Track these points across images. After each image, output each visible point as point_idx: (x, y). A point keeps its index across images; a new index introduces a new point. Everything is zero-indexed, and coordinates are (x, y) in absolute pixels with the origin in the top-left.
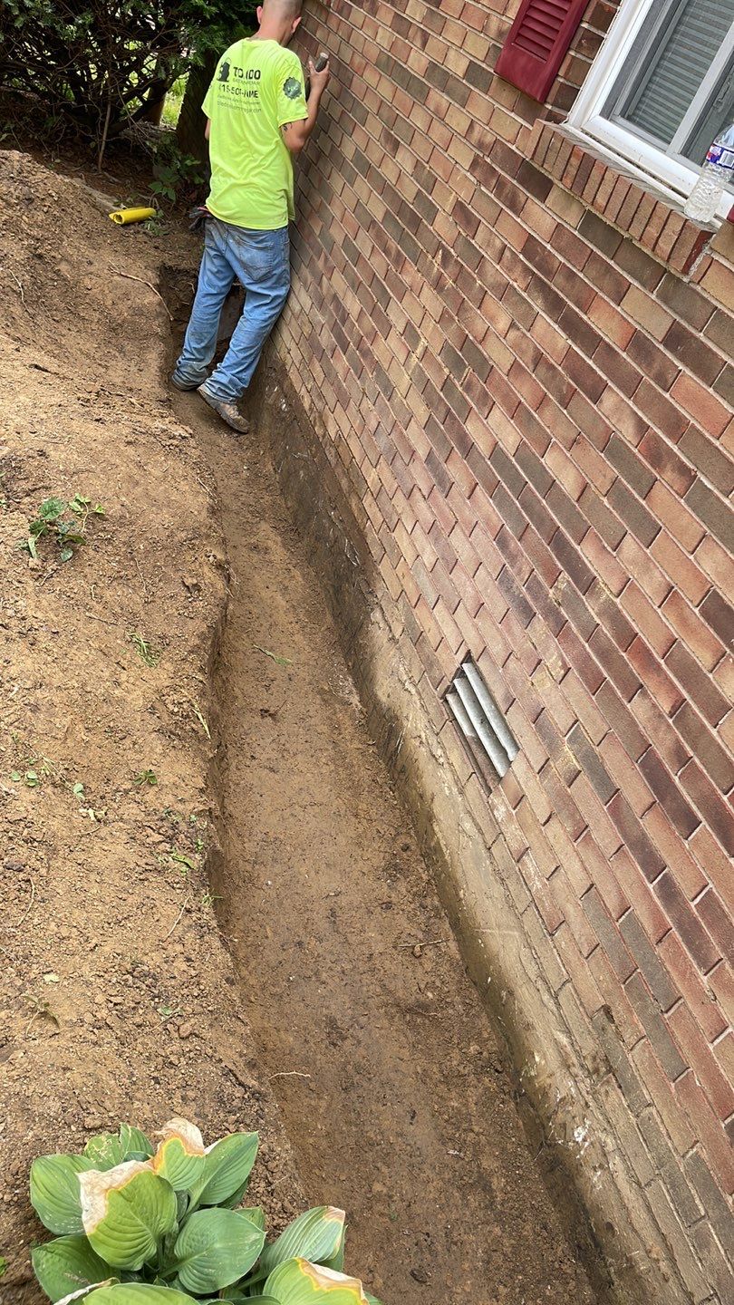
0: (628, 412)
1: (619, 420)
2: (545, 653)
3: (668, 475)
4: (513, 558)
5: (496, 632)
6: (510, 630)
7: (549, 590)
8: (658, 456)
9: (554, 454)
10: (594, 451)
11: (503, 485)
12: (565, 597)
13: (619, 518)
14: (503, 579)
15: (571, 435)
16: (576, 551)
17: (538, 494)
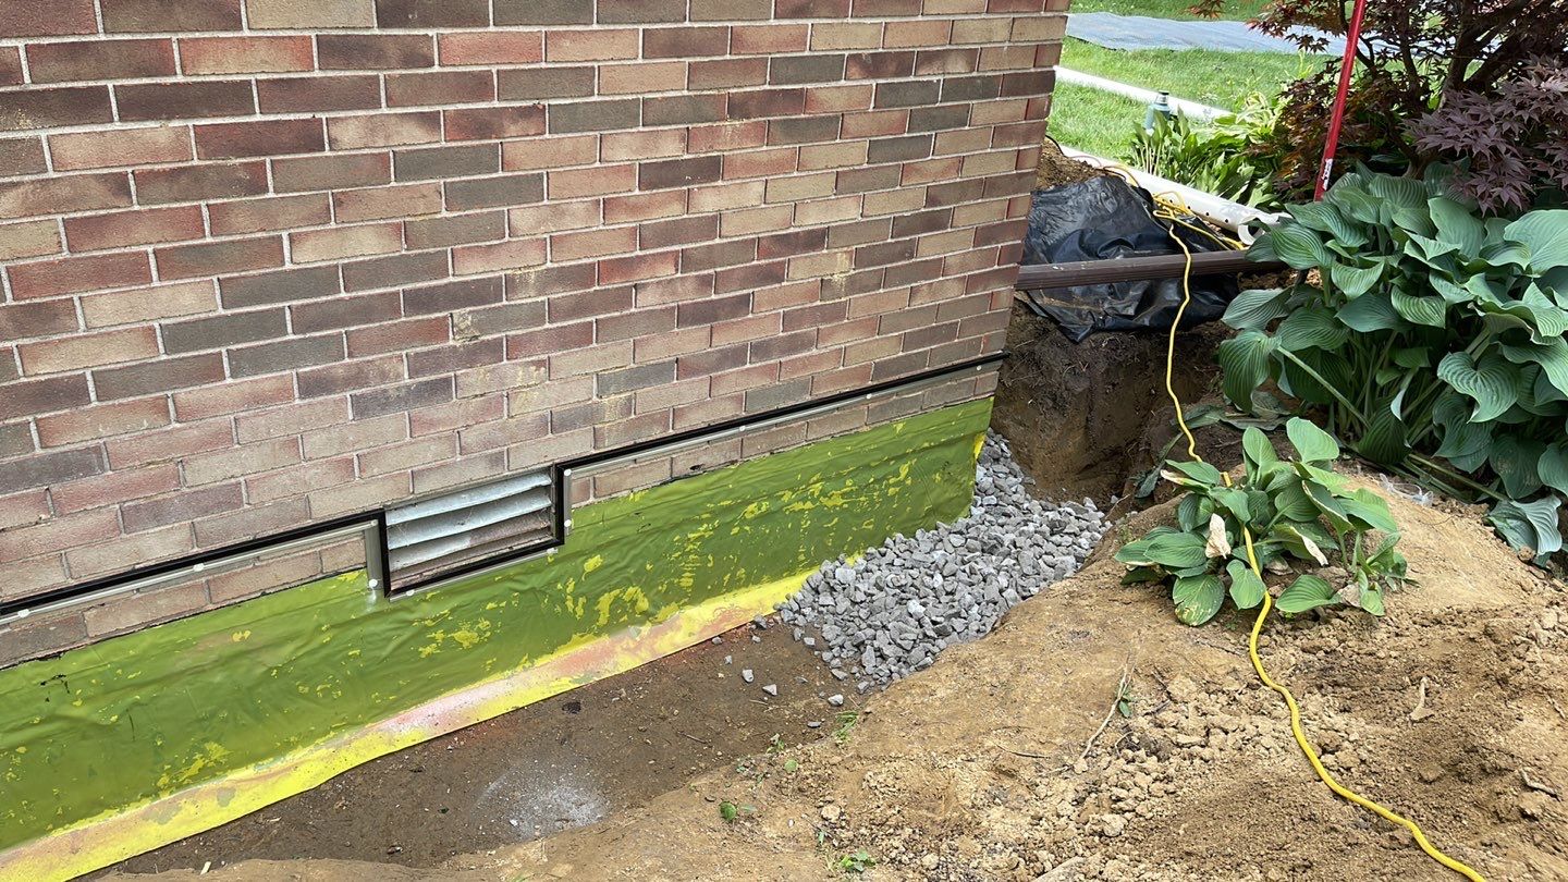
0: (393, 120)
1: (387, 137)
2: (503, 384)
3: (513, 129)
4: (357, 378)
5: (411, 448)
6: (432, 424)
7: (451, 343)
8: (482, 125)
9: (309, 244)
10: (378, 190)
11: (239, 346)
12: (482, 326)
13: (485, 210)
14: (362, 407)
15: (318, 206)
16: (454, 284)
17: (324, 298)
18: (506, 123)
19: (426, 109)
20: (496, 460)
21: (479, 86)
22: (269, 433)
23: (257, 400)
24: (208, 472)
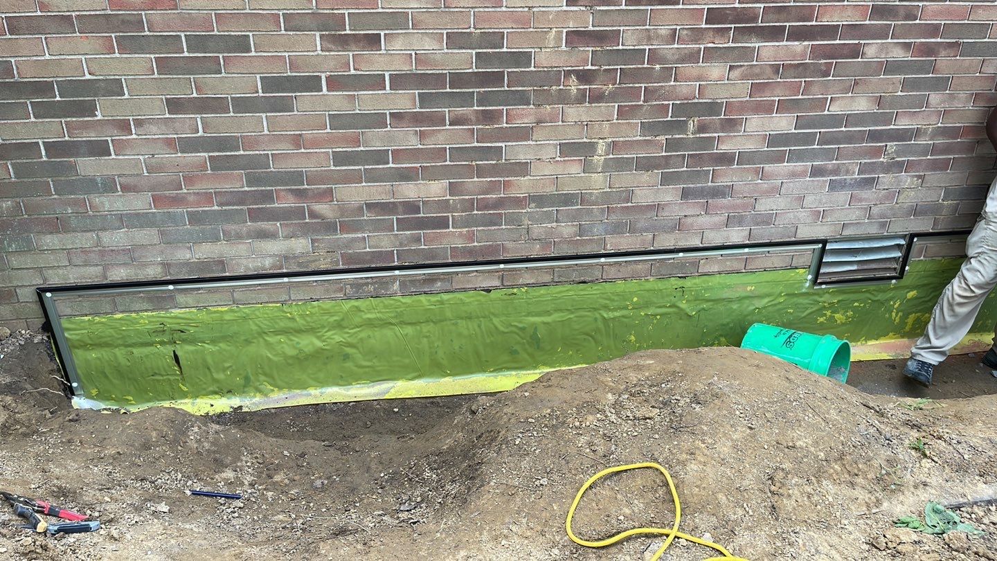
0: (892, 45)
1: (887, 53)
2: (900, 185)
3: (943, 53)
4: (836, 171)
5: (848, 211)
6: (861, 200)
7: (881, 160)
8: (929, 50)
9: (838, 103)
10: (874, 79)
11: (795, 148)
12: (898, 153)
13: (918, 93)
14: (833, 186)
15: (848, 84)
16: (893, 129)
17: (835, 130)
18: (941, 50)
19: (907, 41)
20: (883, 225)
21: (934, 30)
22: (792, 191)
23: (793, 175)
24: (764, 206)
